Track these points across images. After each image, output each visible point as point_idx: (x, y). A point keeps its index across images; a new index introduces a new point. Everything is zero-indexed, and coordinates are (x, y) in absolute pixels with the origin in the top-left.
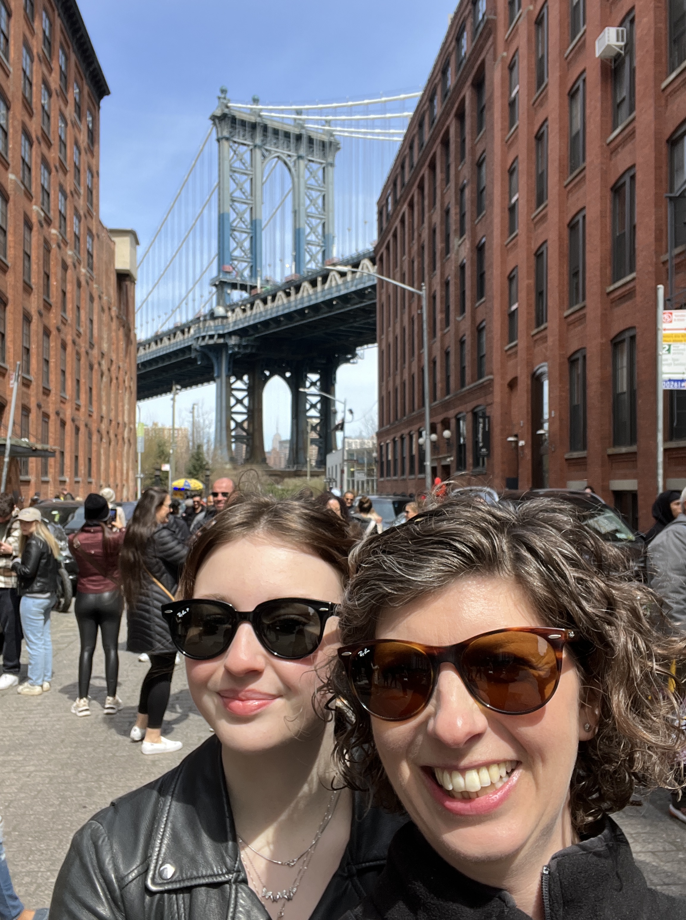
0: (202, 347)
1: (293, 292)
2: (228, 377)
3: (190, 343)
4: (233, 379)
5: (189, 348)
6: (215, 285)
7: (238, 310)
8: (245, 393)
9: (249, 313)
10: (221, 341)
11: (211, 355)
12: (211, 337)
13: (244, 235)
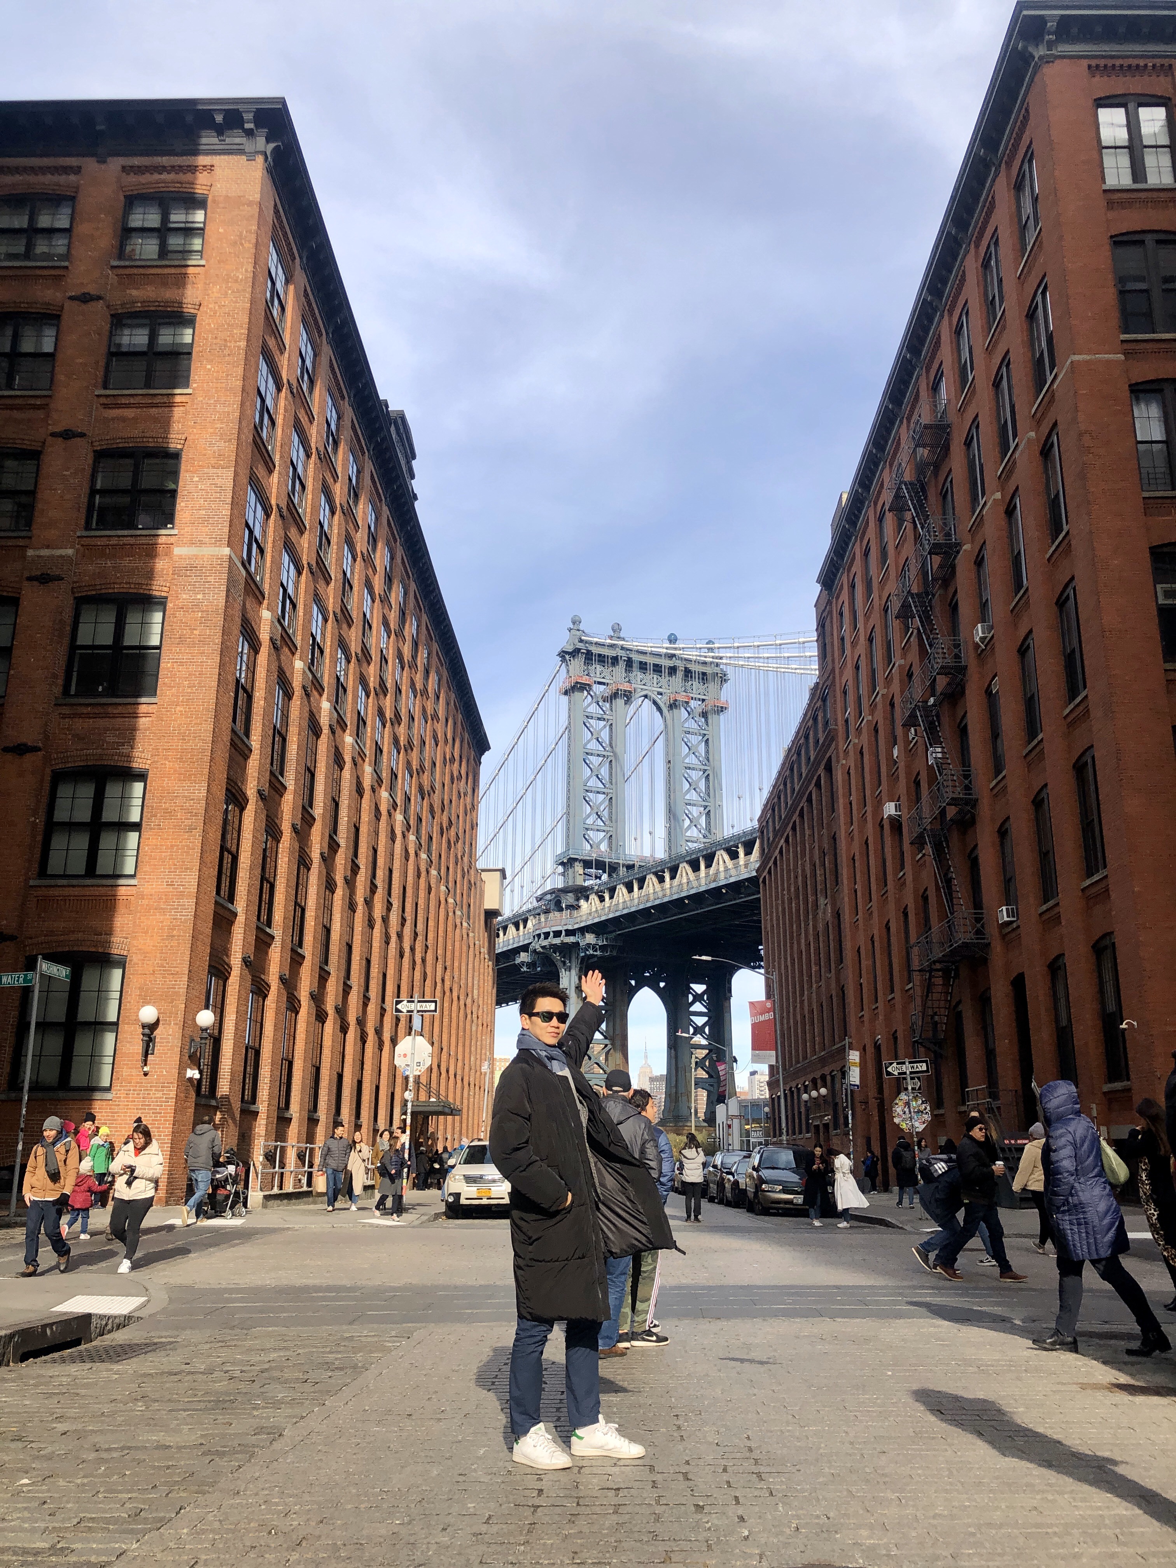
0: (543, 947)
3: (526, 942)
5: (525, 948)
6: (562, 864)
7: (594, 898)
9: (608, 902)
10: (571, 939)
11: (557, 958)
12: (557, 934)
13: (601, 797)
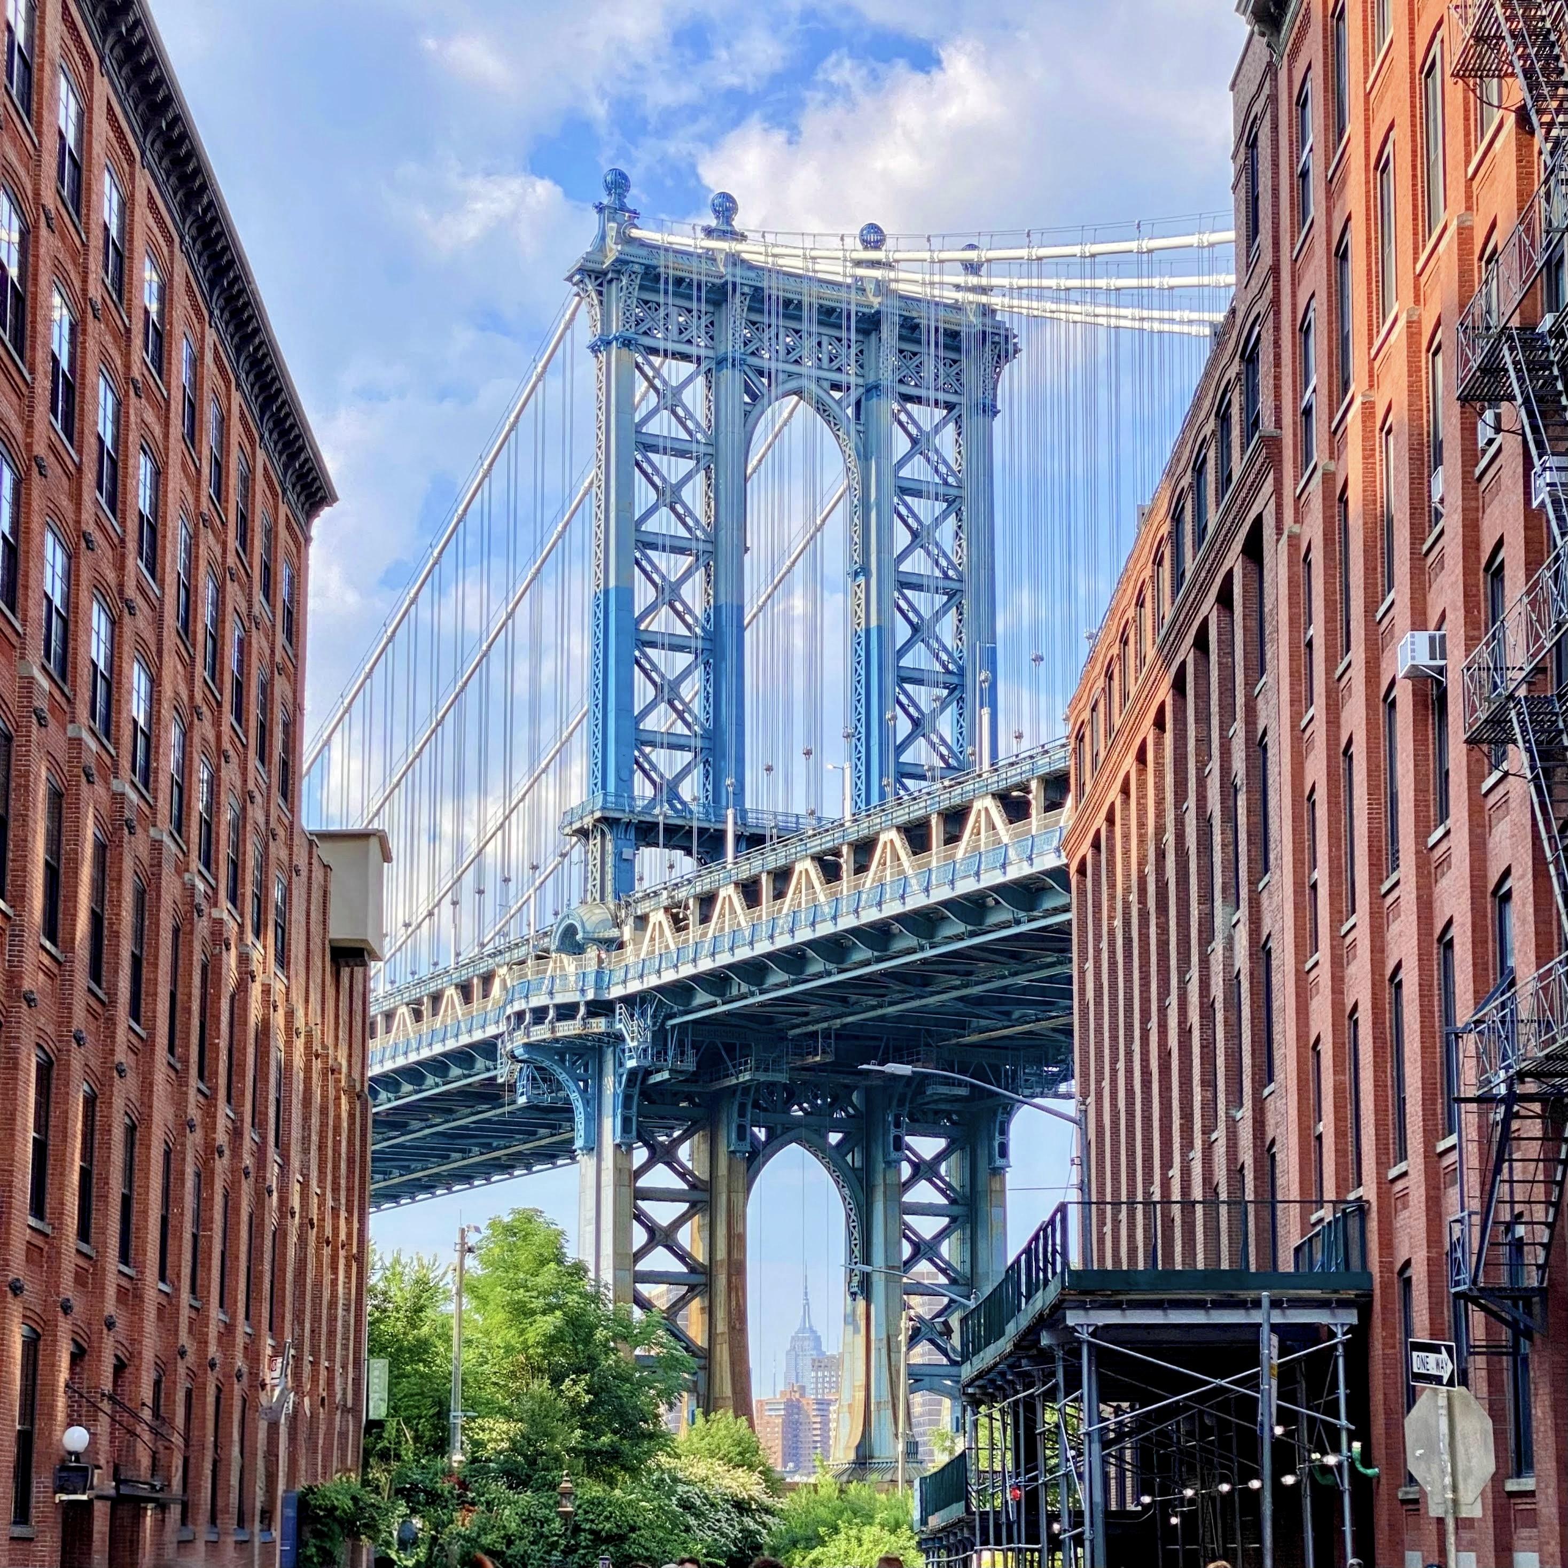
0: (532, 1046)
1: (846, 862)
2: (624, 1149)
3: (492, 1031)
4: (641, 1155)
5: (488, 1048)
6: (583, 833)
7: (658, 917)
8: (684, 1206)
9: (694, 930)
10: (599, 1025)
11: (563, 1077)
12: (566, 1012)
13: (683, 660)
